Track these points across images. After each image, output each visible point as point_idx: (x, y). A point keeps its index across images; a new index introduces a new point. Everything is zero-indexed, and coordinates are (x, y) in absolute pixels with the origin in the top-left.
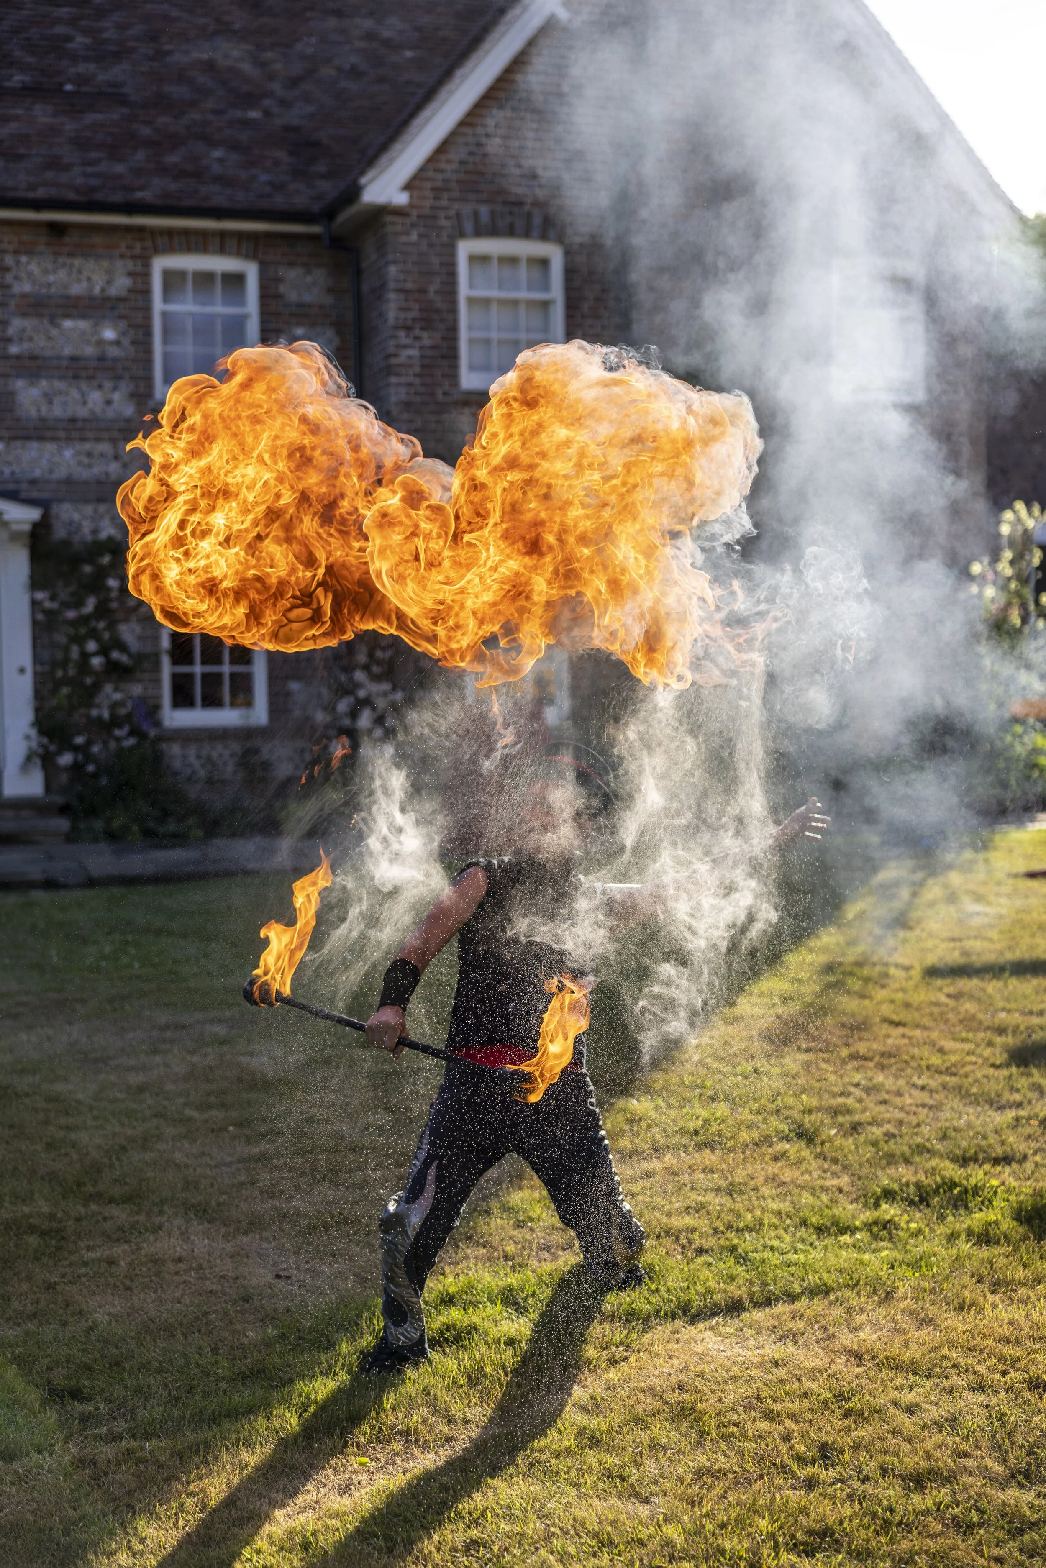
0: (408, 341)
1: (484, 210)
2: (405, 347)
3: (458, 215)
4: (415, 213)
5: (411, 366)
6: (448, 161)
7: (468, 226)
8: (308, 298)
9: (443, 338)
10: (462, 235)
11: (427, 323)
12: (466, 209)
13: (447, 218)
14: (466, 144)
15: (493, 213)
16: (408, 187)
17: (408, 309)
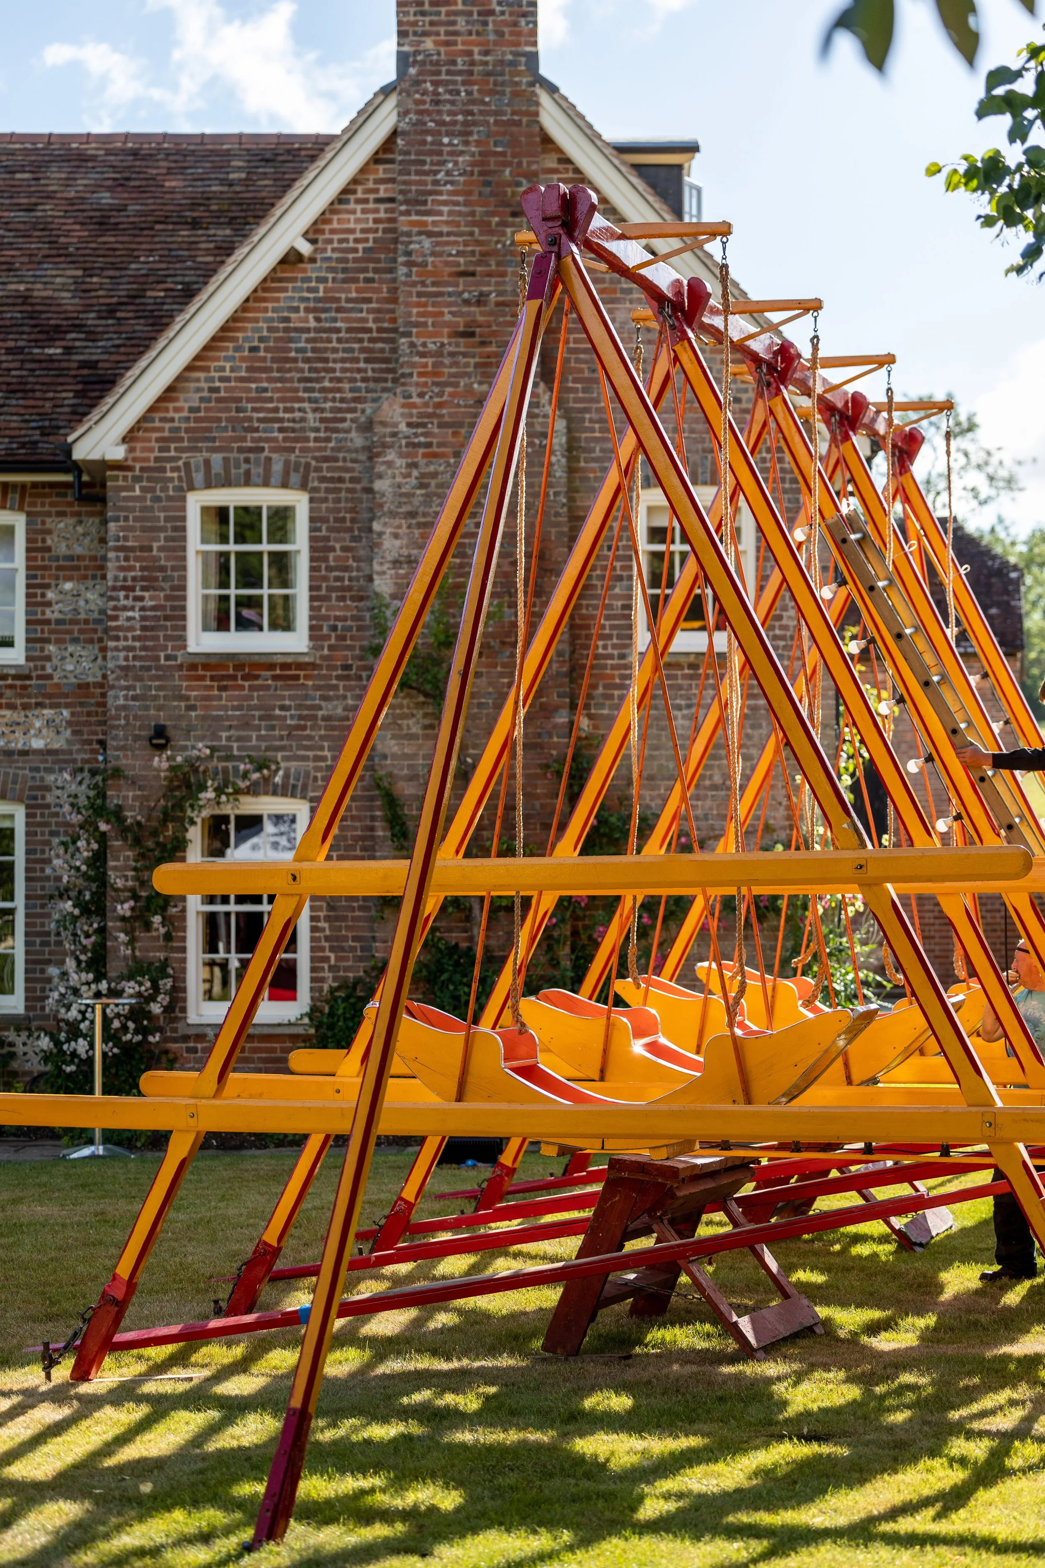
0: (129, 603)
1: (217, 459)
2: (125, 608)
3: (187, 465)
4: (138, 466)
5: (131, 629)
6: (177, 410)
7: (199, 478)
8: (78, 550)
9: (167, 598)
10: (192, 488)
11: (150, 582)
12: (197, 459)
13: (173, 470)
14: (199, 390)
15: (226, 460)
16: (128, 438)
17: (131, 568)
